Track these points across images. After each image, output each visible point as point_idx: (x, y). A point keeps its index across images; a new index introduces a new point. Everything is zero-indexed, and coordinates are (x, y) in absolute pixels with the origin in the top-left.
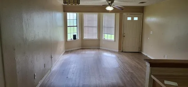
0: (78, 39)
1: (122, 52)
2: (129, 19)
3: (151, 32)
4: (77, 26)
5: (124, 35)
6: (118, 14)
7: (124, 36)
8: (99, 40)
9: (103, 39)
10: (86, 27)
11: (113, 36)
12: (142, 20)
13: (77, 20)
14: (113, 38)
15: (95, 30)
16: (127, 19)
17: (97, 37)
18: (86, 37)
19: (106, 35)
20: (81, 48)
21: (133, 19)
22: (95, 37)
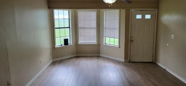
0: (71, 44)
1: (130, 62)
2: (139, 17)
3: (172, 35)
4: (69, 27)
5: (132, 39)
6: (123, 11)
7: (132, 41)
8: (99, 45)
9: (104, 44)
10: (81, 28)
11: (117, 40)
12: (156, 18)
13: (69, 19)
14: (117, 44)
15: (94, 32)
16: (136, 17)
17: (96, 42)
18: (81, 41)
19: (107, 39)
20: (75, 56)
21: (145, 17)
22: (94, 41)
